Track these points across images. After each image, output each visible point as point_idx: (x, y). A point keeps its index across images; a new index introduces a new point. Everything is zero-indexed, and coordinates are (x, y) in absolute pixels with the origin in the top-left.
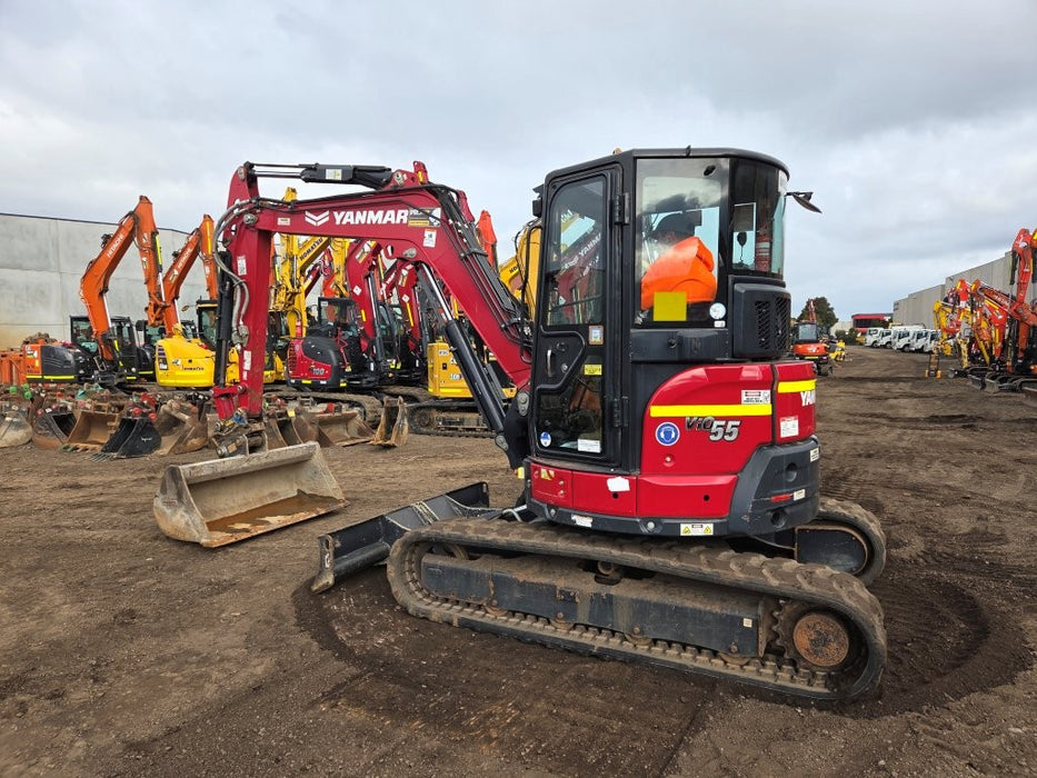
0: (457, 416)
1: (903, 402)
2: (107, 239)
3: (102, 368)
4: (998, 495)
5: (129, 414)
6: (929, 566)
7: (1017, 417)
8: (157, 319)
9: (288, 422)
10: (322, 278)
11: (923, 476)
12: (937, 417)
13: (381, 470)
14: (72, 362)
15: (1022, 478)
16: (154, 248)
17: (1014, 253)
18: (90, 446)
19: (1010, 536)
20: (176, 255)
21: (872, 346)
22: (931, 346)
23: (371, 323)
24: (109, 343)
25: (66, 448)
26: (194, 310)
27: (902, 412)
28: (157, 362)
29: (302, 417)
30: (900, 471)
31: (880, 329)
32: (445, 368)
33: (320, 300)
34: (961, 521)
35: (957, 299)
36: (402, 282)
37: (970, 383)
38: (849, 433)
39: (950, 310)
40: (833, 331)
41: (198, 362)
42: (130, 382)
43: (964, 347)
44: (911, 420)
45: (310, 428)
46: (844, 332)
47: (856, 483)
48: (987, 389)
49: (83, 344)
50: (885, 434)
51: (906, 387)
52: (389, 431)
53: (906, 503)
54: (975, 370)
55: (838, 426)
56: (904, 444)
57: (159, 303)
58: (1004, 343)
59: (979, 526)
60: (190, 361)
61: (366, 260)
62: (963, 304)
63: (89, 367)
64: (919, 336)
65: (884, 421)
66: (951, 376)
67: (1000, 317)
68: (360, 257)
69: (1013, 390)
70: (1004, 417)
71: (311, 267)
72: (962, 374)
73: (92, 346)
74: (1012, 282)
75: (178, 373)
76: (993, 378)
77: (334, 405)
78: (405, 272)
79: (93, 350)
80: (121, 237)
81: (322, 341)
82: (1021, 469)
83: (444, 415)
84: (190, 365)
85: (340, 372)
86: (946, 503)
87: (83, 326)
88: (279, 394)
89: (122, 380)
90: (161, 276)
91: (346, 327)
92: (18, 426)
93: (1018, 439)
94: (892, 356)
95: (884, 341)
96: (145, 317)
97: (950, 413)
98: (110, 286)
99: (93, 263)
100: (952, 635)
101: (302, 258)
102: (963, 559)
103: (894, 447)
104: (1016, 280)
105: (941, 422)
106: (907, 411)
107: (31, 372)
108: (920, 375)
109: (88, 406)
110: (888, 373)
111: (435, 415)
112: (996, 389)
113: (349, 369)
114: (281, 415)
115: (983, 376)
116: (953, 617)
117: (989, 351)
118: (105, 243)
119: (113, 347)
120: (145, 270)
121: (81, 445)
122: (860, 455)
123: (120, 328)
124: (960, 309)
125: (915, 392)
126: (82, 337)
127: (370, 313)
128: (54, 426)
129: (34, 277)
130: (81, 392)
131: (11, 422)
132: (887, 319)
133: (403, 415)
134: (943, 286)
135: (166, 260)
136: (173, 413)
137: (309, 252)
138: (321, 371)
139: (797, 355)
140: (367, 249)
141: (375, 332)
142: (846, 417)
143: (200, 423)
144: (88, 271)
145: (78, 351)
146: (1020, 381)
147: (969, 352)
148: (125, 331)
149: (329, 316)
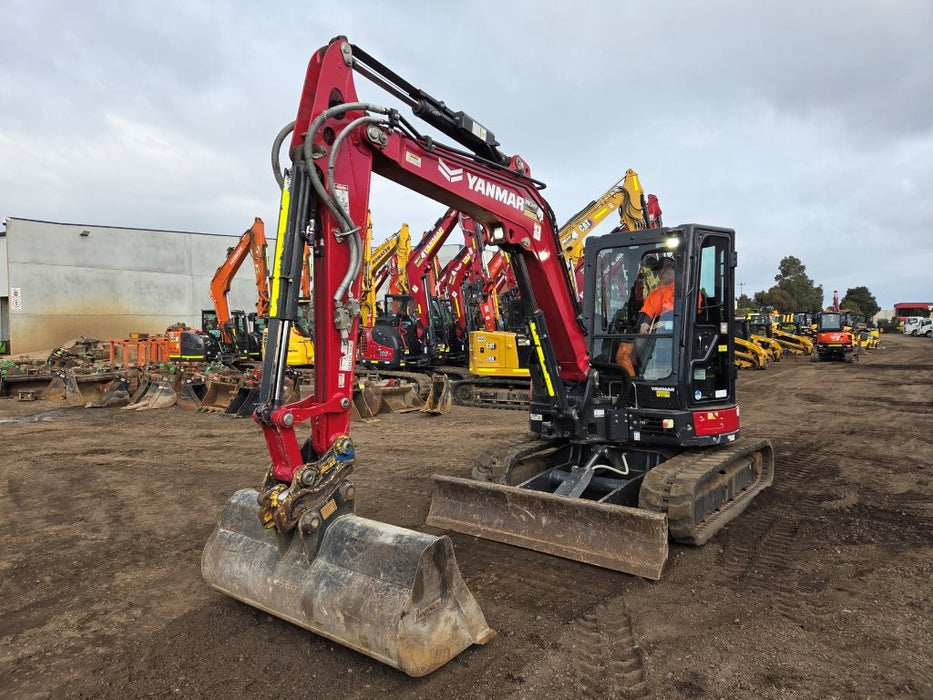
0: (491, 391)
1: (914, 388)
2: (231, 251)
3: (224, 350)
5: (245, 384)
8: (264, 313)
9: (359, 392)
10: (389, 278)
13: (427, 431)
14: (203, 345)
16: (264, 258)
18: (216, 409)
21: (910, 335)
23: (425, 315)
24: (228, 330)
25: (200, 410)
27: (909, 396)
28: (263, 345)
29: (370, 389)
31: (920, 318)
32: (482, 352)
33: (387, 296)
36: (452, 281)
40: (875, 319)
41: (293, 346)
42: (242, 361)
44: (914, 404)
45: (375, 397)
46: (886, 321)
49: (210, 331)
52: (436, 402)
55: (836, 408)
57: (267, 300)
61: (423, 265)
63: (214, 349)
65: (885, 404)
68: (418, 262)
71: (380, 269)
73: (216, 333)
77: (395, 380)
78: (454, 273)
79: (218, 336)
80: (241, 249)
81: (386, 329)
83: (481, 390)
85: (400, 354)
86: (898, 471)
87: (211, 317)
89: (238, 359)
91: (406, 318)
92: (167, 393)
94: (928, 345)
95: (924, 330)
96: (255, 310)
98: (231, 287)
99: (220, 270)
101: (374, 262)
107: (174, 353)
109: (215, 378)
110: (916, 362)
111: (474, 389)
113: (407, 352)
118: (229, 254)
119: (232, 334)
120: (257, 274)
121: (211, 408)
122: (843, 432)
123: (237, 319)
126: (210, 325)
127: (424, 307)
128: (193, 392)
129: (173, 279)
130: (209, 368)
131: (163, 390)
132: (929, 308)
133: (448, 389)
137: (379, 257)
138: (386, 353)
139: (820, 343)
140: (423, 255)
141: (428, 322)
142: (851, 400)
143: (294, 393)
144: (216, 276)
145: (207, 336)
148: (241, 321)
149: (393, 309)
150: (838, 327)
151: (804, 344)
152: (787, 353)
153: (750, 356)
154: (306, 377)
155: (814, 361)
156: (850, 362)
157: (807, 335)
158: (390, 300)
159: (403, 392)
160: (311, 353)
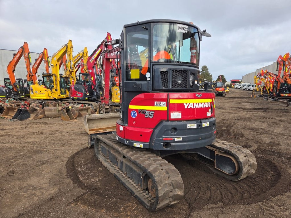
1: (246, 104)
2: (15, 55)
3: (14, 93)
4: (275, 131)
5: (20, 107)
6: (259, 153)
7: (277, 109)
8: (30, 79)
9: (69, 110)
10: (80, 68)
11: (254, 126)
12: (256, 108)
14: (5, 92)
15: (282, 126)
16: (29, 58)
17: (278, 62)
18: (9, 117)
19: (281, 144)
20: (36, 60)
21: (236, 89)
22: (252, 89)
23: (94, 81)
24: (16, 86)
25: (1, 118)
26: (41, 76)
27: (246, 107)
28: (30, 92)
29: (73, 108)
30: (248, 124)
31: (238, 84)
32: (117, 94)
33: (79, 74)
34: (267, 139)
35: (261, 76)
37: (264, 99)
38: (232, 113)
39: (259, 79)
40: (225, 84)
41: (42, 92)
42: (23, 98)
43: (261, 89)
44: (249, 109)
45: (76, 112)
46: (228, 85)
47: (236, 128)
48: (268, 100)
49: (8, 86)
50: (242, 113)
51: (246, 100)
53: (250, 134)
54: (265, 95)
55: (229, 111)
56: (247, 116)
57: (31, 74)
58: (273, 88)
59: (272, 140)
60: (40, 92)
61: (93, 62)
62: (262, 77)
63: (10, 93)
64: (249, 86)
65: (241, 109)
66: (258, 97)
67: (272, 80)
68: (91, 61)
69: (276, 101)
70: (274, 108)
71: (77, 64)
72: (261, 96)
73: (11, 87)
74: (277, 70)
75: (36, 95)
76: (270, 97)
77: (84, 105)
79: (11, 88)
80: (19, 54)
81: (80, 86)
82: (281, 123)
83: (116, 108)
84: (40, 93)
85: (85, 95)
86: (262, 134)
87: (8, 81)
88: (67, 101)
89: (20, 97)
90: (31, 66)
91: (87, 82)
93: (279, 115)
94: (242, 91)
95: (239, 87)
96: (26, 78)
97: (259, 107)
98: (16, 69)
99: (10, 62)
100: (270, 175)
101: (74, 61)
102: (269, 151)
103: (245, 117)
104: (278, 70)
105: (257, 110)
108: (250, 97)
109: (8, 105)
110: (241, 96)
111: (114, 108)
112: (271, 100)
113: (88, 94)
114: (67, 108)
115: (267, 97)
116: (269, 170)
117: (269, 90)
118: (14, 56)
119: (17, 87)
120: (26, 64)
121: (6, 117)
122: (236, 119)
123: (19, 82)
124: (262, 78)
125: (249, 101)
126: (8, 84)
127: (94, 78)
130: (7, 101)
132: (240, 81)
134: (256, 72)
135: (33, 61)
136: (34, 107)
137: (76, 59)
138: (80, 95)
139: (216, 91)
140: (93, 58)
141: (96, 83)
142: (231, 108)
143: (42, 110)
144: (9, 64)
145: (6, 88)
146: (278, 98)
147: (263, 90)
148: (21, 82)
149: (82, 79)
150: (221, 86)
154: (47, 104)
156: (224, 96)
158: (81, 75)
159: (87, 109)
160: (50, 95)
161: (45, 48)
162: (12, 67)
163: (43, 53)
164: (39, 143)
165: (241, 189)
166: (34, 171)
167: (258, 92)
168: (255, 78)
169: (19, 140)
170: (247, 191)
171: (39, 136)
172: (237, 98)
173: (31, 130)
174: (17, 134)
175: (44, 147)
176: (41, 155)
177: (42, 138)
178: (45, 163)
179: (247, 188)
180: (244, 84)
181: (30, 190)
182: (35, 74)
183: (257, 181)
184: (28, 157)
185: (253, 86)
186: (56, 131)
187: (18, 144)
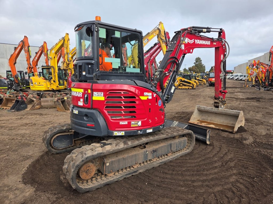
1: (239, 94)
2: (16, 48)
3: (15, 85)
4: (271, 122)
5: (18, 99)
7: (270, 98)
8: (30, 71)
12: (249, 98)
14: (7, 83)
16: (29, 51)
17: (270, 52)
20: (36, 53)
21: (228, 79)
22: (244, 79)
24: (17, 77)
26: (41, 68)
27: (239, 97)
28: (30, 83)
29: (69, 99)
31: (231, 74)
34: (262, 131)
35: (253, 66)
37: (256, 89)
39: (251, 69)
41: (42, 83)
42: (23, 89)
43: (253, 79)
44: (242, 99)
48: (261, 90)
49: (10, 78)
50: (235, 103)
51: (239, 90)
54: (257, 85)
56: (241, 106)
57: (30, 66)
58: (265, 78)
59: (268, 132)
60: (39, 83)
62: (255, 67)
63: (12, 85)
64: (241, 76)
65: (234, 99)
66: (250, 87)
67: (264, 71)
69: (268, 90)
70: (267, 98)
72: (253, 86)
74: (269, 61)
75: (36, 87)
76: (262, 87)
79: (13, 80)
80: (19, 48)
86: (257, 125)
87: (10, 73)
88: (65, 92)
89: (21, 88)
90: (31, 60)
93: (272, 104)
94: (234, 81)
95: (232, 77)
96: (27, 71)
97: (252, 97)
98: (17, 62)
99: (12, 55)
101: (72, 54)
103: (238, 107)
105: (250, 100)
106: (240, 96)
108: (242, 86)
109: (8, 96)
110: (233, 86)
112: (263, 90)
114: (62, 99)
115: (259, 86)
117: (261, 80)
118: (15, 49)
119: (18, 79)
120: (26, 57)
121: (5, 108)
123: (20, 74)
124: (254, 68)
125: (241, 91)
126: (10, 76)
130: (8, 92)
132: (232, 71)
134: (247, 63)
135: (33, 55)
136: (31, 98)
137: (74, 52)
139: (209, 81)
144: (10, 57)
145: (8, 80)
146: (270, 88)
147: (255, 80)
148: (22, 75)
151: (204, 82)
152: (200, 84)
153: (191, 85)
155: (207, 86)
157: (204, 79)
160: (49, 86)
161: (44, 42)
162: (13, 60)
163: (43, 47)
164: (28, 135)
165: (238, 191)
166: (15, 167)
167: (251, 82)
168: (247, 68)
169: (10, 132)
170: (245, 194)
171: (30, 127)
172: (230, 88)
173: (25, 121)
174: (10, 125)
175: (32, 140)
176: (27, 149)
177: (33, 130)
178: (28, 159)
179: (245, 191)
180: (236, 74)
181: (5, 191)
182: (36, 66)
183: (255, 182)
184: (14, 151)
185: (245, 76)
186: (49, 122)
187: (8, 137)
